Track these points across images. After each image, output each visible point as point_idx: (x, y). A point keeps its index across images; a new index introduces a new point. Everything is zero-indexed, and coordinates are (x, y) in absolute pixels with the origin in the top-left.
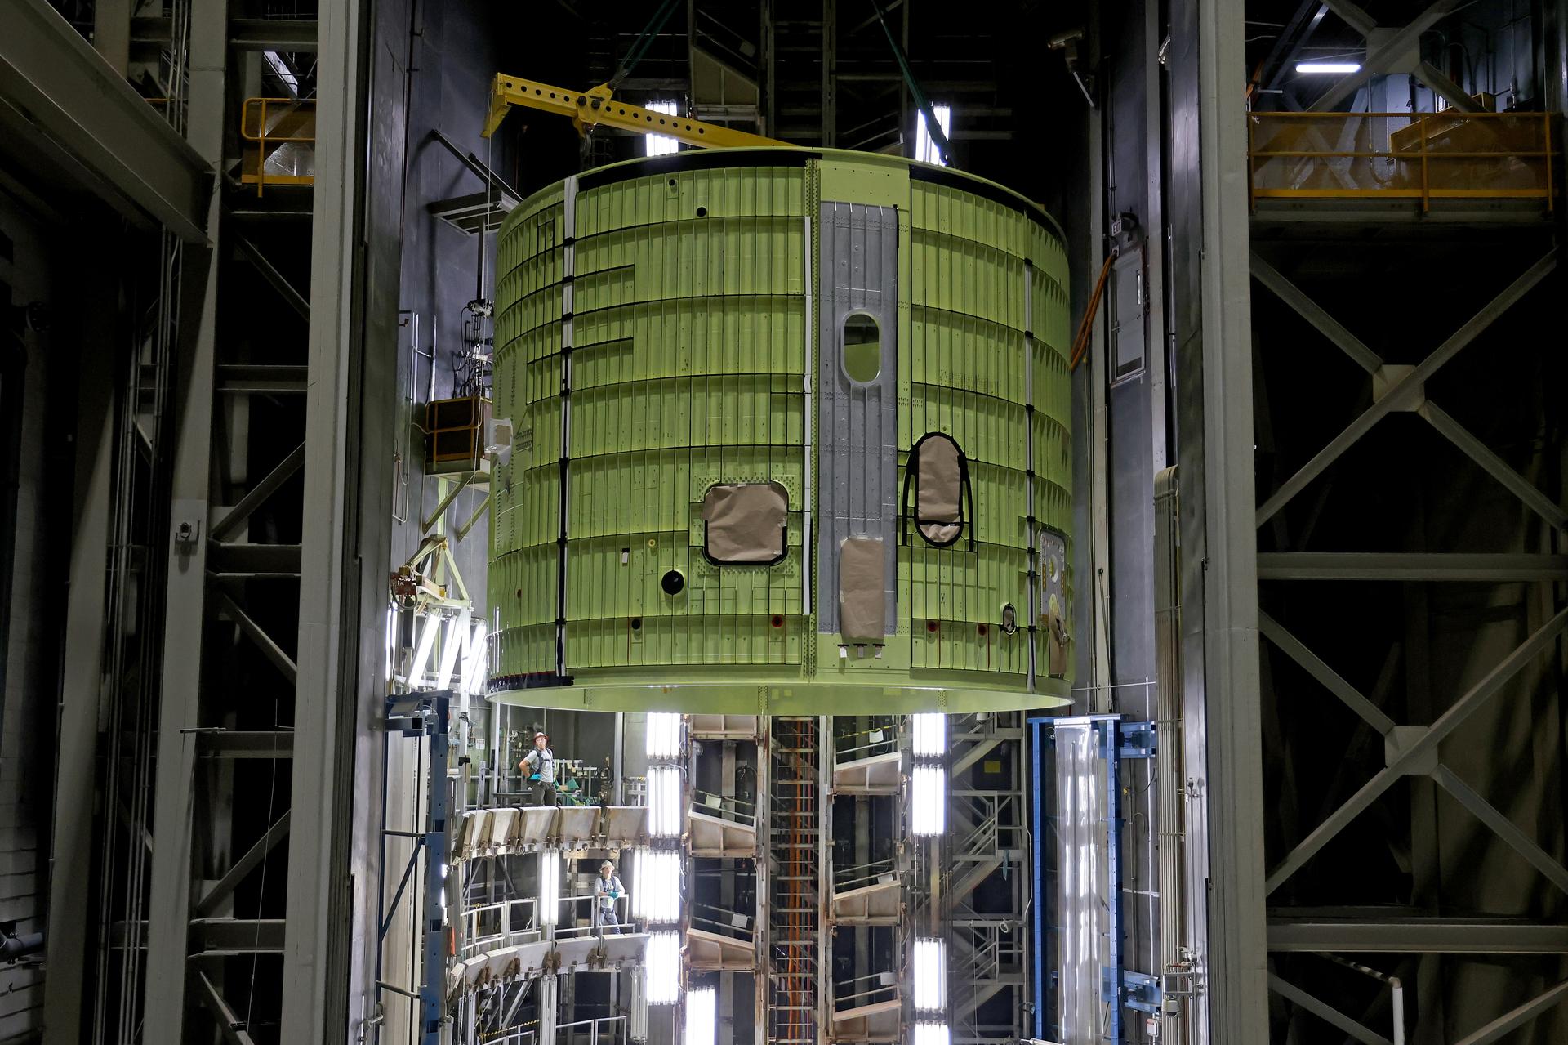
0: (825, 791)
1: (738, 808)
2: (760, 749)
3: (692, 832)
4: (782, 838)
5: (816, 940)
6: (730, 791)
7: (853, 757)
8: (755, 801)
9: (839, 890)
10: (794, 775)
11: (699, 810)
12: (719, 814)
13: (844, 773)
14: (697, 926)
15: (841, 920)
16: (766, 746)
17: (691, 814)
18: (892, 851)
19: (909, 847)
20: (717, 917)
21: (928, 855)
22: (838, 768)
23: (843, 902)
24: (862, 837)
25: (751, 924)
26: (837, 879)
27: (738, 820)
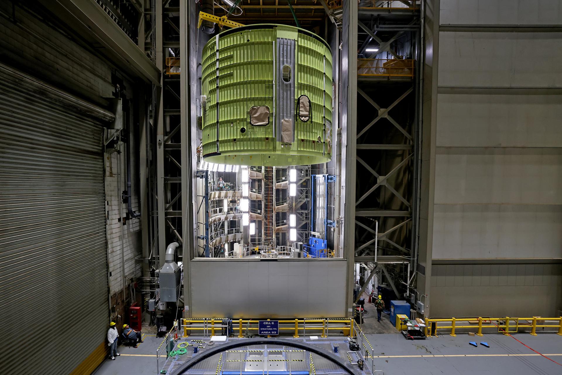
0: (274, 188)
1: (258, 191)
2: (262, 181)
3: (250, 195)
4: (266, 197)
5: (273, 215)
6: (257, 188)
7: (279, 182)
8: (261, 190)
9: (277, 206)
10: (269, 185)
11: (251, 191)
12: (255, 192)
13: (278, 185)
14: (252, 212)
15: (277, 211)
16: (264, 180)
17: (250, 192)
18: (286, 199)
19: (289, 198)
20: (255, 210)
21: (293, 200)
22: (277, 184)
23: (278, 208)
24: (281, 196)
25: (261, 212)
26: (276, 204)
27: (258, 193)
